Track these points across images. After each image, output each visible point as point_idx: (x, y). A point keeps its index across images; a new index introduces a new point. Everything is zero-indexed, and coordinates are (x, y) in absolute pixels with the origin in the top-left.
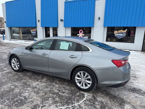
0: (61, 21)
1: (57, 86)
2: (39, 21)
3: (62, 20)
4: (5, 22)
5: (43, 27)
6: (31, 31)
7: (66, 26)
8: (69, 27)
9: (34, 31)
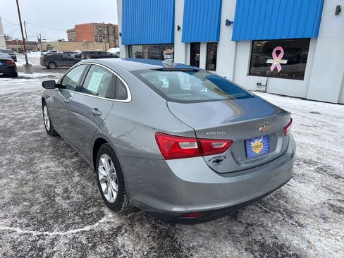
0: (227, 25)
1: (76, 179)
2: (179, 28)
3: (228, 23)
4: (120, 35)
5: (186, 44)
6: (165, 52)
7: (237, 39)
8: (245, 40)
9: (170, 54)
